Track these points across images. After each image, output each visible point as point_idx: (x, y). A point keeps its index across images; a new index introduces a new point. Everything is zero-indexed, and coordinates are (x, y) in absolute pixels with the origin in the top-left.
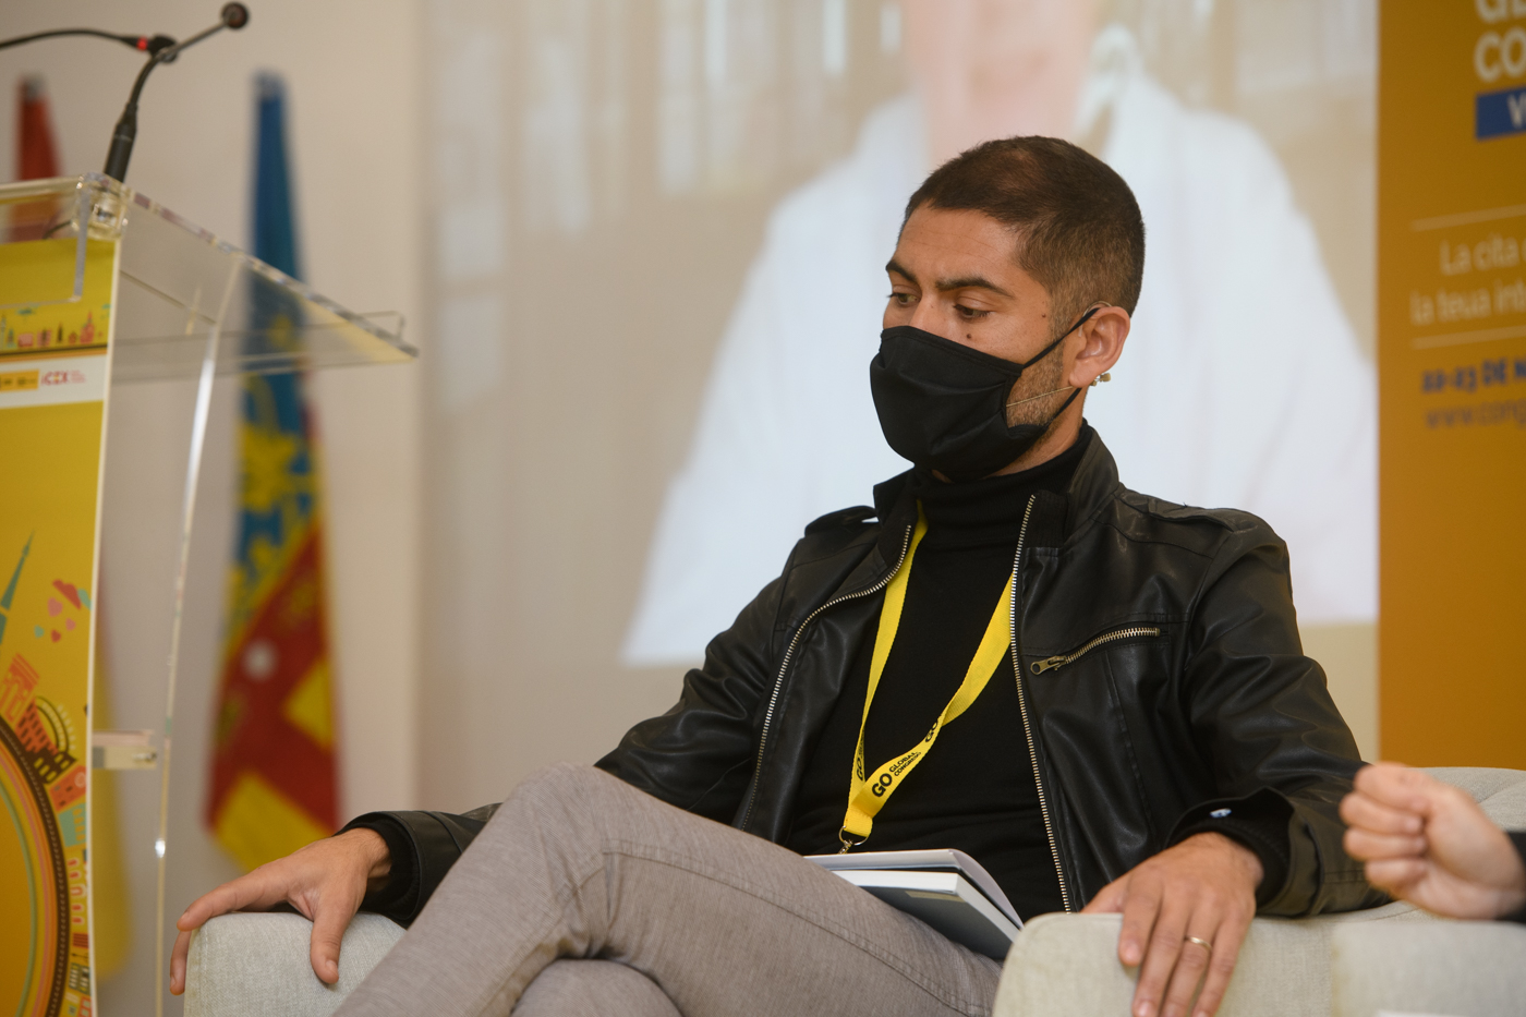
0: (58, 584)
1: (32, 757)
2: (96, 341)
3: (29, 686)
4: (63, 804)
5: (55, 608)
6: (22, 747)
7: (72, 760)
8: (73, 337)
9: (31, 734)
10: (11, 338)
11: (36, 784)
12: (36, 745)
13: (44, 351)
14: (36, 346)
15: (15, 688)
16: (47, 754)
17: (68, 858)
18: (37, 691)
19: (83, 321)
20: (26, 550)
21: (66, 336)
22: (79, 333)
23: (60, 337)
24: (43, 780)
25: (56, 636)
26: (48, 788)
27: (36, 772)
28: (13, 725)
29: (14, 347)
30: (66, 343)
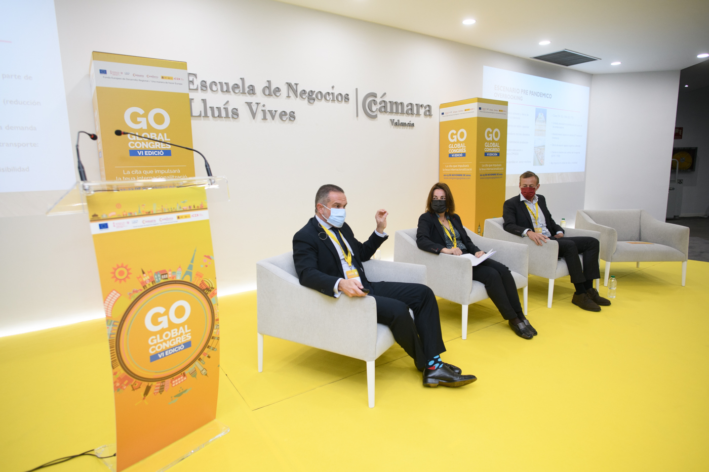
0: (205, 256)
1: (203, 290)
2: (204, 207)
3: (201, 277)
4: (212, 297)
5: (205, 261)
6: (201, 289)
7: (213, 288)
8: (198, 207)
9: (203, 286)
10: (180, 208)
11: (205, 295)
12: (205, 288)
13: (190, 210)
14: (188, 209)
15: (198, 278)
16: (208, 289)
17: (214, 306)
18: (203, 277)
19: (201, 203)
20: (195, 251)
21: (196, 207)
22: (199, 206)
23: (194, 207)
24: (206, 294)
25: (206, 266)
26: (208, 295)
27: (205, 293)
28: (198, 286)
29: (182, 210)
30: (196, 208)
